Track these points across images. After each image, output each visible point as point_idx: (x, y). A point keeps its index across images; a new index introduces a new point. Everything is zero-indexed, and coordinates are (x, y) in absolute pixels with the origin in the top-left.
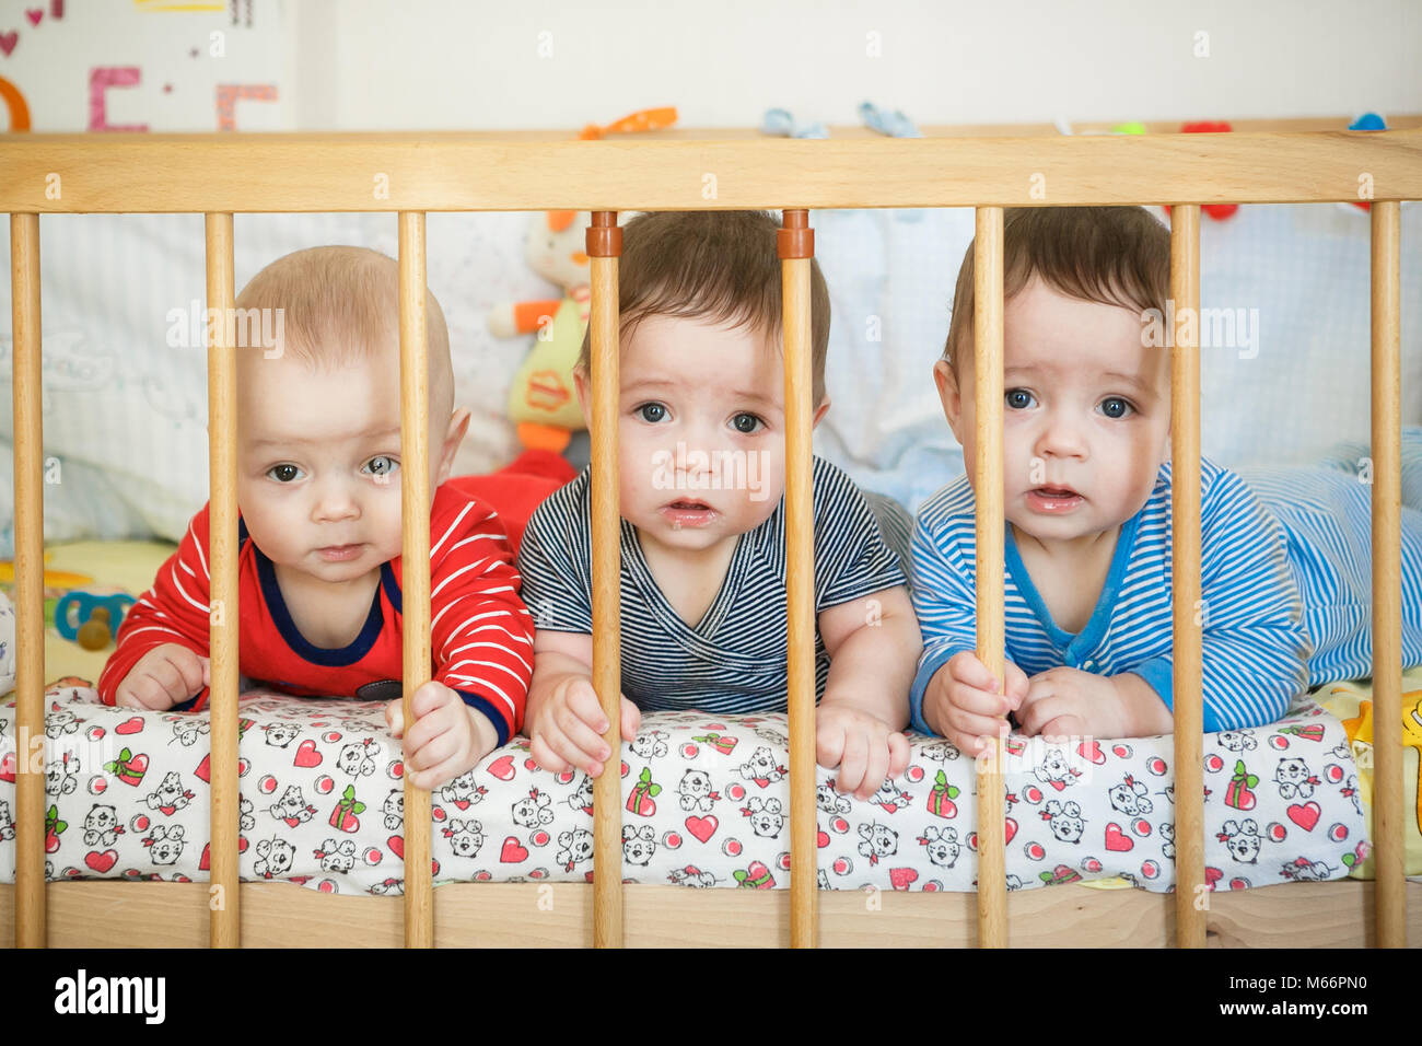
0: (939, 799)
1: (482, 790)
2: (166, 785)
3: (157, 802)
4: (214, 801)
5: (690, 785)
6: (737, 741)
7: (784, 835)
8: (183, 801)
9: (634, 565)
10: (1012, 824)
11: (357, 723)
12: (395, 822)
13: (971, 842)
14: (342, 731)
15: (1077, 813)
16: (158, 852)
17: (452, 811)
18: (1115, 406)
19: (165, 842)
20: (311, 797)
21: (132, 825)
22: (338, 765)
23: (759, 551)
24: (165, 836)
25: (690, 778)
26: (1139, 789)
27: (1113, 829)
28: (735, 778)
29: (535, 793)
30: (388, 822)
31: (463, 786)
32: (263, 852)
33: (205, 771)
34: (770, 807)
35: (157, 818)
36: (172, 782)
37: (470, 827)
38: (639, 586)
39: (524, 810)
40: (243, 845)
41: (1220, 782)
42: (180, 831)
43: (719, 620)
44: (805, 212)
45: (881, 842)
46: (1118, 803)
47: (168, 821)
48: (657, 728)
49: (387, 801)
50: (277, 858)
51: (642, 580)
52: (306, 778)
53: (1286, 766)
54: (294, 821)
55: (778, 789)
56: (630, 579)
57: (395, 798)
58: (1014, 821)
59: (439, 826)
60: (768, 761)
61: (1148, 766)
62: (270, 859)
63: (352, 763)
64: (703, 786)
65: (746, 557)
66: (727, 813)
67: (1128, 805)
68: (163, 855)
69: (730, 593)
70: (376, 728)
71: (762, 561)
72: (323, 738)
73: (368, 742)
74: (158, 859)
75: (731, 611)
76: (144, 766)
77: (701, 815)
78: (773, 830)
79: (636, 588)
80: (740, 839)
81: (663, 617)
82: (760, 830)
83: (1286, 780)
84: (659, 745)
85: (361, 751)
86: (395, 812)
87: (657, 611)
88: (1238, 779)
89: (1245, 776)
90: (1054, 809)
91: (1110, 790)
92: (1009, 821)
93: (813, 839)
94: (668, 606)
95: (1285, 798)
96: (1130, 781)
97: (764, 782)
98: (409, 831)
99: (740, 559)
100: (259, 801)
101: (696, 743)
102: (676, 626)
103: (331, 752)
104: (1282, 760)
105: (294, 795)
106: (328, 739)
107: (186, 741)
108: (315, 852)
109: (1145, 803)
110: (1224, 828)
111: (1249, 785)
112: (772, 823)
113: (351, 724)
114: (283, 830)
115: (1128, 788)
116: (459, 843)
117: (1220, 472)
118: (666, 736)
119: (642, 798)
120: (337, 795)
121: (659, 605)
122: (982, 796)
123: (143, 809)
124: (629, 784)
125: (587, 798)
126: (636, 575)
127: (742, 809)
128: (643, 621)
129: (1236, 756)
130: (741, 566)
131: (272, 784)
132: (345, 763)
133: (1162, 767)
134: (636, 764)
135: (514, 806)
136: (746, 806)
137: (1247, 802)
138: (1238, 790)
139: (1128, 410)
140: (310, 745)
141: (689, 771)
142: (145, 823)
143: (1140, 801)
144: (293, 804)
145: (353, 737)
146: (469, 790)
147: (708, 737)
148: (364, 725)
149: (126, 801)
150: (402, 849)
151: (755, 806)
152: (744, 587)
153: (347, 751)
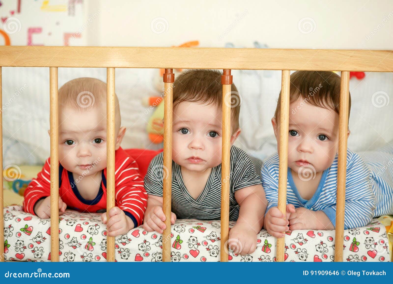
0: (265, 248)
1: (130, 240)
2: (38, 236)
3: (35, 240)
4: (52, 240)
5: (191, 241)
6: (206, 228)
7: (219, 256)
8: (43, 240)
9: (179, 179)
10: (287, 255)
11: (93, 220)
12: (104, 248)
13: (274, 260)
14: (89, 222)
15: (306, 252)
16: (36, 254)
17: (121, 246)
19: (38, 251)
20: (80, 241)
21: (28, 246)
22: (88, 231)
23: (216, 176)
24: (38, 250)
25: (191, 239)
26: (324, 245)
27: (316, 257)
28: (205, 239)
29: (145, 241)
30: (102, 248)
31: (124, 238)
32: (66, 256)
33: (49, 232)
34: (215, 248)
35: (35, 245)
36: (40, 235)
37: (126, 250)
38: (180, 185)
39: (142, 246)
40: (60, 253)
41: (348, 244)
42: (42, 249)
43: (204, 197)
44: (230, 70)
45: (248, 259)
46: (318, 249)
47: (39, 246)
48: (182, 224)
49: (102, 242)
50: (70, 257)
51: (181, 183)
52: (78, 235)
54: (75, 247)
55: (217, 243)
56: (177, 183)
57: (104, 241)
58: (287, 254)
59: (117, 250)
60: (215, 235)
61: (328, 239)
62: (68, 258)
63: (92, 231)
64: (195, 241)
65: (212, 178)
66: (202, 249)
67: (321, 250)
68: (37, 255)
69: (207, 189)
70: (99, 221)
71: (217, 179)
72: (83, 224)
73: (96, 225)
74: (36, 256)
75: (208, 194)
76: (32, 230)
77: (194, 249)
78: (216, 255)
79: (178, 186)
80: (206, 257)
81: (186, 195)
82: (212, 254)
83: (367, 243)
84: (183, 229)
85: (94, 228)
86: (104, 245)
87: (184, 193)
88: (354, 243)
89: (356, 242)
90: (299, 251)
91: (316, 246)
92: (286, 254)
93: (227, 258)
94: (188, 192)
95: (367, 249)
96: (322, 243)
97: (213, 241)
98: (108, 251)
99: (211, 179)
100: (65, 241)
101: (193, 228)
102: (190, 198)
103: (85, 228)
104: (367, 238)
105: (75, 240)
106: (85, 224)
107: (43, 223)
108: (81, 256)
109: (326, 249)
110: (349, 257)
111: (357, 245)
112: (215, 253)
113: (92, 220)
114: (72, 250)
115: (321, 245)
116: (123, 255)
117: (354, 154)
118: (185, 226)
119: (177, 244)
120: (87, 240)
121: (185, 192)
122: (278, 246)
123: (31, 242)
124: (173, 240)
125: (161, 243)
126: (179, 182)
127: (206, 248)
128: (180, 196)
129: (354, 236)
130: (211, 181)
131: (68, 236)
132: (90, 231)
133: (332, 239)
134: (176, 234)
135: (139, 245)
136: (208, 247)
137: (356, 249)
138: (353, 246)
139: (326, 138)
140: (79, 225)
141: (191, 237)
142: (32, 246)
143: (325, 249)
144: (74, 242)
145: (92, 224)
146: (126, 240)
147: (197, 227)
148: (96, 220)
149: (27, 239)
150: (106, 258)
151: (211, 247)
152: (212, 187)
153: (90, 227)
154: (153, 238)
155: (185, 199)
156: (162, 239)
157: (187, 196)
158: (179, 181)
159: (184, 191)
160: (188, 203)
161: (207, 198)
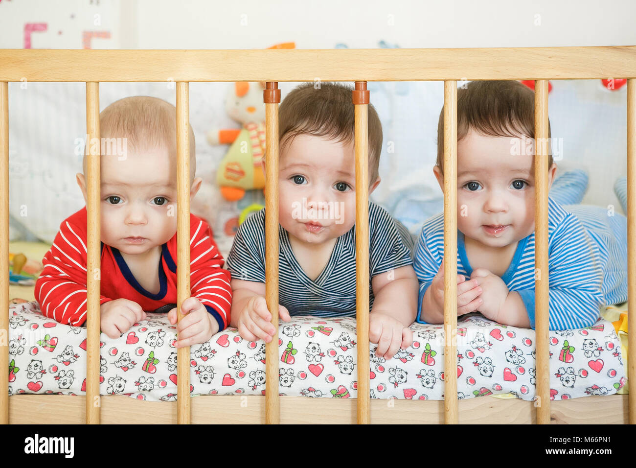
0: (427, 356)
1: (214, 352)
2: (66, 352)
3: (61, 359)
4: (88, 357)
5: (311, 349)
6: (332, 329)
7: (354, 373)
8: (74, 359)
9: (286, 251)
10: (460, 368)
11: (154, 322)
12: (173, 368)
13: (441, 377)
14: (148, 326)
15: (490, 363)
16: (62, 382)
17: (200, 362)
18: (518, 184)
19: (65, 378)
20: (133, 357)
21: (49, 369)
22: (146, 342)
23: (346, 247)
24: (65, 375)
25: (311, 346)
26: (519, 352)
27: (507, 371)
28: (332, 346)
29: (238, 353)
30: (169, 368)
31: (205, 350)
32: (111, 383)
33: (84, 345)
34: (348, 360)
35: (61, 367)
36: (69, 350)
37: (208, 369)
38: (289, 261)
39: (233, 361)
40: (102, 380)
41: (557, 349)
42: (72, 373)
43: (326, 278)
44: (366, 83)
45: (400, 376)
46: (509, 359)
47: (67, 368)
48: (295, 323)
49: (169, 358)
50: (118, 386)
51: (290, 258)
52: (132, 349)
53: (587, 342)
54: (125, 369)
55: (352, 352)
56: (284, 257)
57: (173, 356)
58: (461, 366)
59: (194, 369)
60: (347, 338)
61: (523, 342)
62: (114, 386)
63: (153, 341)
64: (317, 350)
65: (340, 249)
66: (328, 363)
67: (514, 360)
68: (64, 384)
69: (332, 266)
70: (163, 324)
71: (347, 251)
72: (139, 330)
73: (160, 331)
74: (61, 386)
75: (332, 274)
76: (56, 343)
77: (316, 363)
78: (349, 371)
79: (287, 262)
80: (334, 375)
81: (299, 275)
82: (343, 371)
83: (587, 349)
84: (296, 331)
85: (157, 335)
86: (173, 363)
87: (297, 273)
88: (565, 348)
89: (569, 347)
90: (480, 361)
91: (506, 353)
92: (459, 367)
93: (368, 375)
94: (301, 270)
95: (587, 357)
96: (515, 349)
97: (345, 348)
98: (180, 372)
99: (337, 250)
100: (110, 359)
101: (313, 330)
102: (305, 279)
103: (142, 336)
104: (586, 340)
105: (125, 356)
106: (141, 331)
107: (76, 332)
108: (135, 382)
109: (521, 359)
110: (559, 371)
111: (571, 351)
112: (349, 368)
113: (152, 323)
114: (121, 373)
115: (514, 352)
116: (203, 377)
117: (569, 214)
118: (299, 327)
119: (289, 355)
120: (146, 356)
121: (298, 270)
122: (447, 355)
123: (55, 362)
124: (282, 349)
125: (263, 355)
126: (287, 256)
127: (335, 361)
128: (290, 277)
129: (564, 338)
130: (337, 254)
131: (115, 352)
132: (149, 341)
133: (530, 342)
134: (286, 340)
135: (228, 359)
136: (337, 360)
137: (570, 359)
138: (565, 354)
139: (525, 185)
140: (133, 334)
141: (310, 343)
142: (56, 369)
143: (520, 358)
144: (125, 360)
145: (153, 329)
146: (208, 351)
147: (319, 327)
148: (158, 323)
149: (47, 359)
150: (177, 382)
151: (341, 359)
152: (338, 263)
153: (150, 335)
154: (250, 347)
155: (299, 282)
156: (264, 348)
157: (301, 275)
158: (286, 254)
159: (296, 269)
160: (303, 286)
161: (330, 279)
